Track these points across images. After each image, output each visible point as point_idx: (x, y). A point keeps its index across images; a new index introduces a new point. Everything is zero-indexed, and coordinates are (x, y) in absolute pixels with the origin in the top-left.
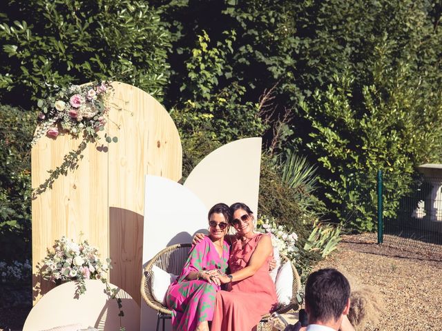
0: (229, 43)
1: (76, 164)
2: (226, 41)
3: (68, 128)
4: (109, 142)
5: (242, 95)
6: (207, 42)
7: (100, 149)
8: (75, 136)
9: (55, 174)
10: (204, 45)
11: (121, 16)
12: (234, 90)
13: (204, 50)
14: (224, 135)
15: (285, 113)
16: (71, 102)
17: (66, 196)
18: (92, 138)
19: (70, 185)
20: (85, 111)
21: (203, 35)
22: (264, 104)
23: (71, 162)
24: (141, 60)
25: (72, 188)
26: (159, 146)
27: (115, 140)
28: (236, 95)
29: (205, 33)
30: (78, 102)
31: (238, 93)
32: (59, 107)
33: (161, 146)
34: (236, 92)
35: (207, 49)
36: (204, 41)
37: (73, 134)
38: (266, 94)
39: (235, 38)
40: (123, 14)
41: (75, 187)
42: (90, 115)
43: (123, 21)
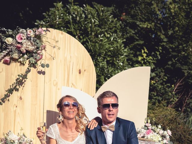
0: (158, 53)
1: (24, 82)
2: (156, 52)
3: (17, 57)
4: (43, 67)
5: (165, 81)
6: (146, 53)
7: (40, 72)
8: (22, 64)
9: (10, 91)
10: (145, 55)
11: (101, 38)
12: (161, 78)
13: (144, 57)
14: (154, 100)
15: (189, 92)
16: (17, 39)
17: (15, 105)
18: (34, 65)
19: (18, 97)
20: (27, 46)
21: (144, 50)
22: (177, 87)
23: (20, 82)
24: (111, 61)
25: (19, 99)
26: (80, 73)
27: (48, 66)
28: (162, 81)
29: (145, 48)
30: (22, 39)
31: (163, 80)
32: (8, 41)
33: (82, 73)
34: (162, 79)
35: (146, 57)
36: (145, 52)
37: (20, 62)
38: (179, 82)
39: (161, 51)
40: (102, 37)
41: (21, 98)
42: (31, 48)
43: (101, 40)
